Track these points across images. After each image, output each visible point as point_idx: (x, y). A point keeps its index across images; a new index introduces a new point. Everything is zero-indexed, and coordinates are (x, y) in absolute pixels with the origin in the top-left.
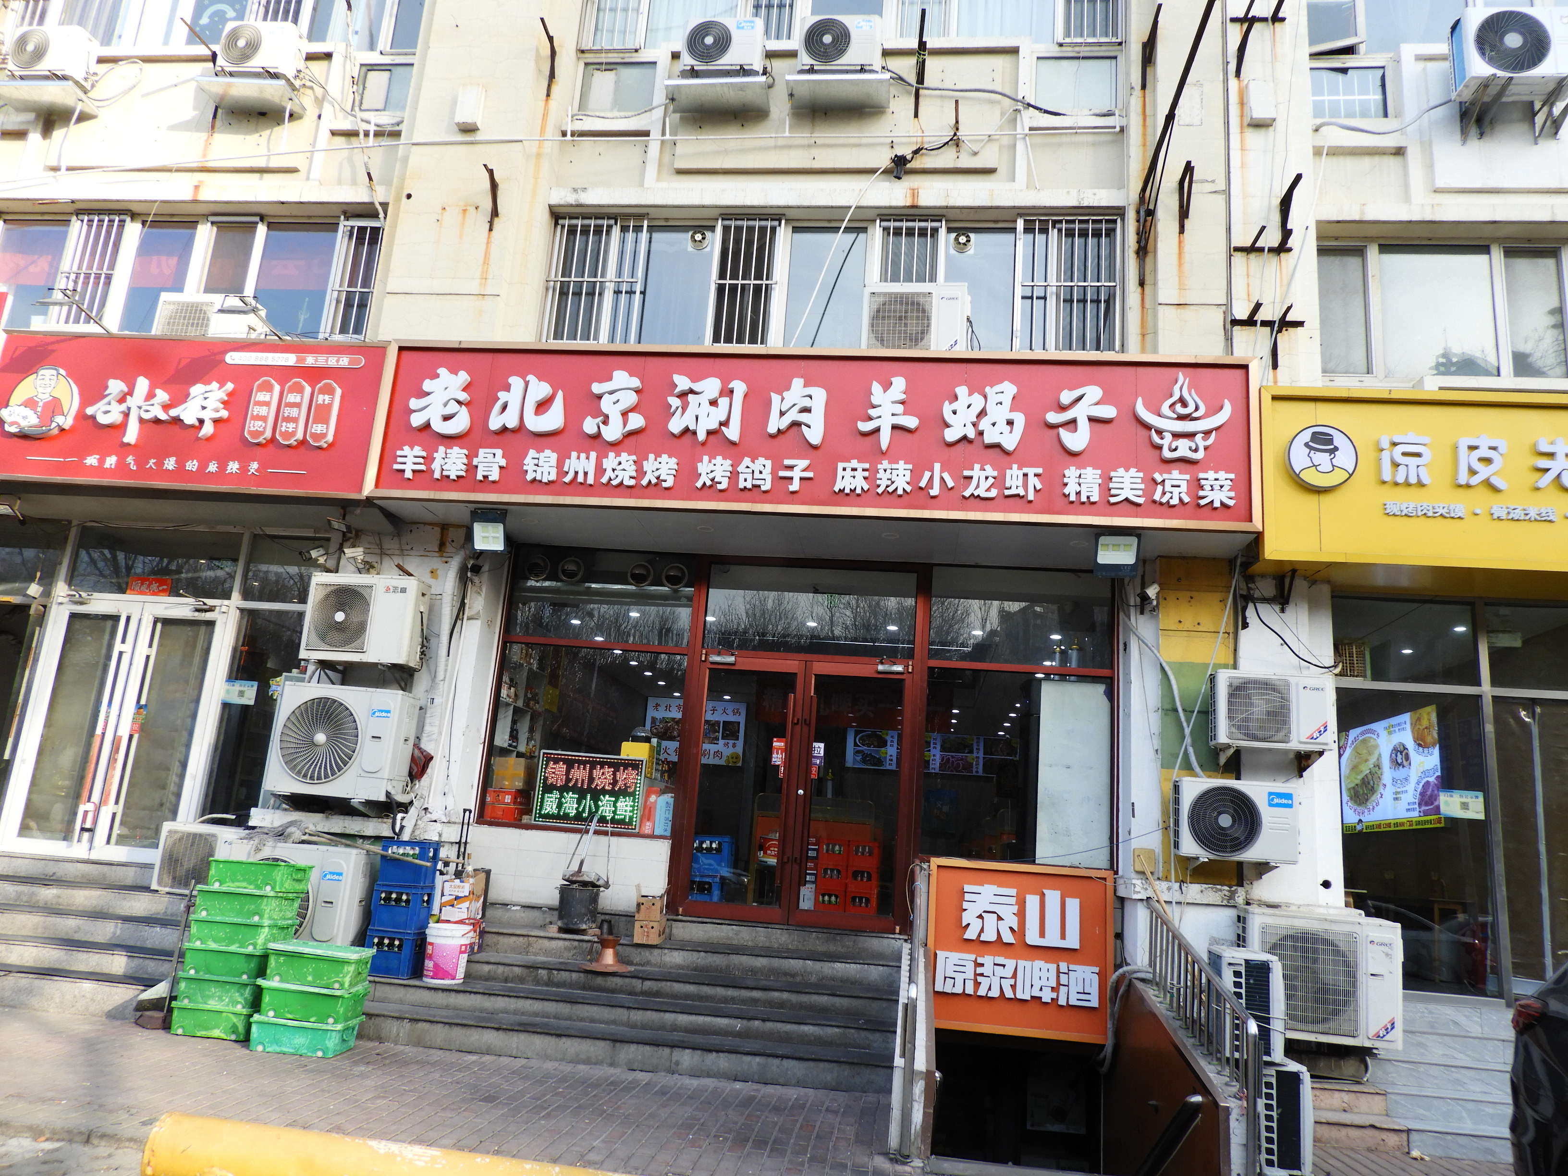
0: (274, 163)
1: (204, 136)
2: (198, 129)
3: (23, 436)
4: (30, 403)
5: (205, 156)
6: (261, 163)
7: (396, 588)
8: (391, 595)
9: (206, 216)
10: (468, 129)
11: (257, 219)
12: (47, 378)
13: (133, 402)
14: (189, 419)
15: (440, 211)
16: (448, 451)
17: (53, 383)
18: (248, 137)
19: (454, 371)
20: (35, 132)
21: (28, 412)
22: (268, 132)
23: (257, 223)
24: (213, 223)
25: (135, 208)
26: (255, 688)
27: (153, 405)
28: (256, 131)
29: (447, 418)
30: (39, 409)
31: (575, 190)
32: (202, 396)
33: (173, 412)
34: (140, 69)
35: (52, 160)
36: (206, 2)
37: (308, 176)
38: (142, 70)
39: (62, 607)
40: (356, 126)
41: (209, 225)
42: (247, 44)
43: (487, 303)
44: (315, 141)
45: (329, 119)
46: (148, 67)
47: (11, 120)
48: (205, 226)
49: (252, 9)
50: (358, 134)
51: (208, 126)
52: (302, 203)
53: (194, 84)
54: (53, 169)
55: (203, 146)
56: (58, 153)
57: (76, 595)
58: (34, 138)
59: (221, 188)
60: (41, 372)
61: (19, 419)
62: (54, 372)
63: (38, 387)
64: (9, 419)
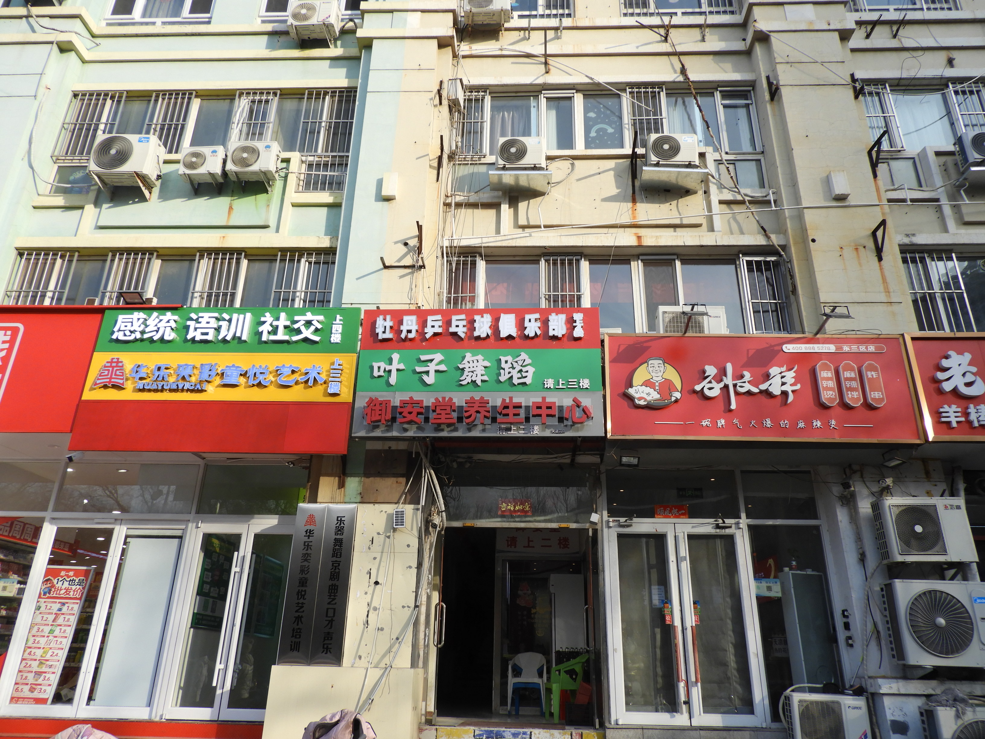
0: (685, 222)
1: (630, 205)
2: (624, 200)
3: (649, 407)
4: (648, 383)
5: (634, 217)
6: (678, 222)
7: (952, 506)
8: (950, 511)
9: (637, 257)
10: (841, 198)
11: (675, 257)
12: (656, 366)
13: (729, 380)
14: (776, 390)
15: (839, 250)
16: (978, 407)
17: (662, 369)
18: (661, 205)
19: (960, 353)
20: (505, 204)
21: (648, 390)
22: (676, 201)
23: (674, 260)
24: (641, 260)
25: (586, 251)
26: (779, 583)
27: (745, 382)
28: (666, 201)
29: (969, 384)
30: (657, 388)
31: (907, 235)
32: (780, 376)
33: (763, 387)
34: (571, 164)
35: (522, 221)
36: (591, 123)
37: (711, 229)
38: (573, 164)
39: (610, 530)
40: (739, 198)
41: (640, 261)
42: (670, 147)
43: (895, 308)
44: (710, 209)
45: (716, 195)
46: (576, 162)
47: (486, 197)
48: (636, 263)
49: (625, 128)
50: (742, 202)
51: (631, 198)
52: (717, 246)
53: (612, 173)
54: (523, 227)
55: (630, 212)
56: (526, 217)
57: (619, 521)
58: (505, 207)
59: (657, 237)
60: (650, 362)
61: (644, 396)
62: (661, 362)
63: (651, 372)
64: (637, 396)
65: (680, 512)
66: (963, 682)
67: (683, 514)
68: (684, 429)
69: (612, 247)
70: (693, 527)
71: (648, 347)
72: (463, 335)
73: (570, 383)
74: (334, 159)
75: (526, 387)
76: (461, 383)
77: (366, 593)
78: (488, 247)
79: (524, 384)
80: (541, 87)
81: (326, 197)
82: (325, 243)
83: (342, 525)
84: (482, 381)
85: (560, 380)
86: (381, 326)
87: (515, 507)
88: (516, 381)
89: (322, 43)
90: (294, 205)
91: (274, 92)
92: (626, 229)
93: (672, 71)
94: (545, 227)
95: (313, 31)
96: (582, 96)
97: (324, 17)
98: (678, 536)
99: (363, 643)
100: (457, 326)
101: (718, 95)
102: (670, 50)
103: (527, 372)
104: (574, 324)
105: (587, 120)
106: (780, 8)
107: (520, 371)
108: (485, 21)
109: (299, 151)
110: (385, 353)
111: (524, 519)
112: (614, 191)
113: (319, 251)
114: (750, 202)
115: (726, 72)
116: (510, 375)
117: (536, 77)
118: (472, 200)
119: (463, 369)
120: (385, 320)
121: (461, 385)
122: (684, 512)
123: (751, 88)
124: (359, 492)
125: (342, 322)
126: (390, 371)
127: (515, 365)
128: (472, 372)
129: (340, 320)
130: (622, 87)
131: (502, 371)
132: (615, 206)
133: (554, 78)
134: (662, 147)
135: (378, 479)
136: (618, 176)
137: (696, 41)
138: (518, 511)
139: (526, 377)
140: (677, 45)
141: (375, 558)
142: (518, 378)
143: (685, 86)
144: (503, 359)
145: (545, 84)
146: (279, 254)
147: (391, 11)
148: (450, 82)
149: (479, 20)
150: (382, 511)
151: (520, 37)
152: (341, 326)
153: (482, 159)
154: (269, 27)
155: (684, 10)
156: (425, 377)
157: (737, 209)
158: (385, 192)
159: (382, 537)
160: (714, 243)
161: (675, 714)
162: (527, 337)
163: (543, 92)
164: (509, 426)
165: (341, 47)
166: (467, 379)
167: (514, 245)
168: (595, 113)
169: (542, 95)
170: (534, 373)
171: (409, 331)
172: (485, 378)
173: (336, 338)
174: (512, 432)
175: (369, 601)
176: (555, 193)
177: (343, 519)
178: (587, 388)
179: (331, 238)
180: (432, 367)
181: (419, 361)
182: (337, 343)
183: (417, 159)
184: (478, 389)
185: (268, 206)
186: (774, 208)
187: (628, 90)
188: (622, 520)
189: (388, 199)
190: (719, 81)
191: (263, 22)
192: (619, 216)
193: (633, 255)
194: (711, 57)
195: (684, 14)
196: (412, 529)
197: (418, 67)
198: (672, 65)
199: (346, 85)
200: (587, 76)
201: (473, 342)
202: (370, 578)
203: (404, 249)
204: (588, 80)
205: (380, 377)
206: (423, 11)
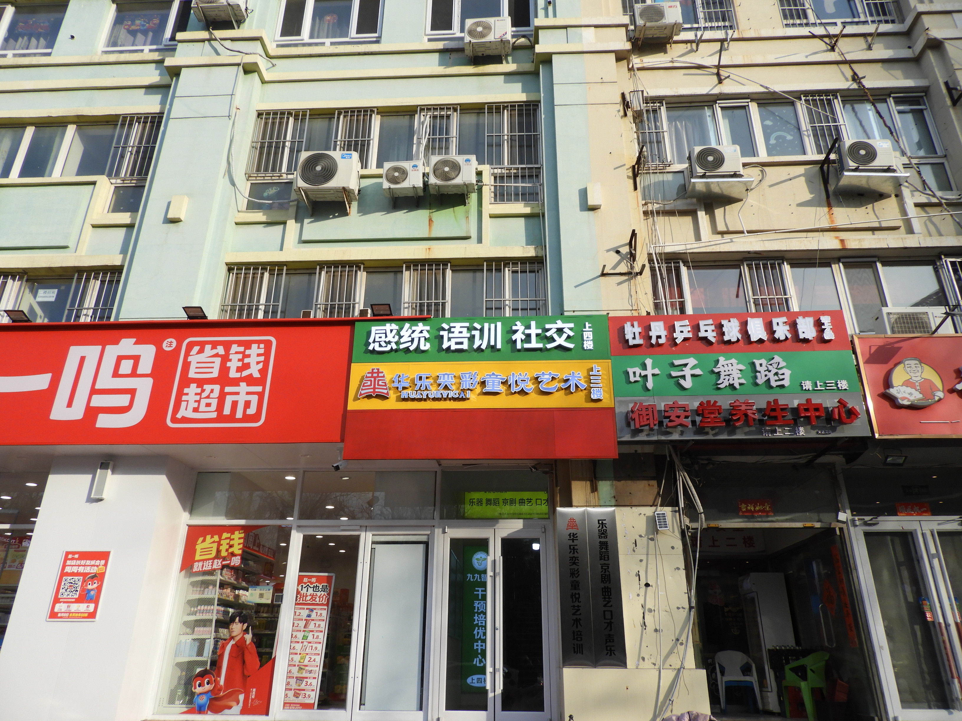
0: (884, 225)
1: (826, 209)
2: (820, 205)
3: (912, 407)
4: (908, 383)
5: (832, 222)
6: (876, 225)
9: (838, 260)
11: (876, 259)
12: (913, 366)
17: (920, 369)
18: (857, 209)
20: (701, 210)
22: (871, 205)
23: (875, 262)
24: (842, 263)
25: (787, 256)
28: (861, 205)
30: (918, 388)
34: (761, 171)
35: (721, 227)
36: (769, 131)
37: (910, 231)
38: (762, 171)
39: (857, 528)
40: (934, 200)
41: (841, 264)
42: (866, 153)
44: (904, 211)
46: (767, 169)
47: (681, 205)
48: (837, 265)
49: (805, 135)
50: (939, 205)
51: (826, 203)
52: (921, 248)
53: (803, 179)
54: (722, 233)
55: (828, 216)
56: (724, 223)
57: (864, 519)
58: (701, 214)
59: (860, 240)
60: (907, 362)
61: (908, 396)
62: (917, 362)
63: (909, 372)
64: (899, 396)
65: (922, 510)
67: (925, 512)
68: (951, 428)
69: (816, 250)
70: (939, 524)
71: (900, 348)
72: (713, 340)
73: (828, 385)
74: (523, 171)
75: (783, 389)
76: (719, 386)
77: (638, 595)
78: (692, 253)
79: (782, 386)
80: (716, 97)
81: (521, 208)
82: (530, 252)
83: (604, 528)
84: (741, 384)
85: (818, 382)
86: (630, 333)
87: (755, 508)
88: (773, 384)
89: (497, 59)
90: (492, 216)
91: (454, 107)
92: (825, 233)
93: (844, 79)
94: (749, 232)
95: (489, 49)
96: (756, 105)
97: (501, 34)
98: (925, 533)
99: (644, 645)
100: (706, 331)
101: (891, 101)
102: (839, 58)
103: (783, 374)
104: (823, 327)
105: (765, 128)
106: (948, 17)
107: (776, 374)
108: (656, 34)
109: (489, 164)
110: (639, 358)
111: (764, 519)
112: (808, 196)
113: (523, 261)
114: (948, 204)
115: (897, 79)
116: (767, 378)
117: (711, 88)
118: (667, 208)
119: (719, 373)
120: (633, 326)
121: (719, 389)
122: (925, 509)
123: (924, 94)
124: (613, 495)
125: (591, 329)
126: (646, 376)
127: (770, 368)
128: (729, 375)
129: (589, 327)
130: (798, 95)
131: (758, 374)
132: (811, 210)
133: (728, 88)
134: (859, 153)
135: (629, 482)
136: (809, 182)
137: (863, 50)
138: (759, 511)
139: (783, 379)
140: (846, 53)
141: (641, 561)
142: (776, 381)
143: (862, 93)
144: (757, 363)
145: (721, 94)
146: (485, 263)
147: (565, 27)
148: (632, 94)
149: (650, 34)
150: (641, 514)
151: (688, 50)
152: (591, 333)
153: (667, 168)
154: (440, 45)
155: (843, 20)
156: (682, 382)
157: (932, 211)
158: (591, 202)
159: (645, 539)
160: (917, 245)
161: (952, 710)
162: (778, 341)
163: (718, 102)
164: (773, 428)
165: (512, 63)
166: (724, 383)
167: (718, 250)
168: (770, 120)
169: (717, 105)
170: (791, 374)
171: (659, 337)
172: (743, 381)
173: (589, 345)
174: (778, 434)
175: (643, 603)
176: (752, 199)
177: (604, 522)
178: (846, 389)
179: (535, 248)
180: (687, 372)
181: (673, 365)
182: (590, 350)
183: (615, 169)
184: (735, 392)
185: (467, 217)
187: (803, 98)
188: (867, 518)
189: (593, 209)
190: (893, 88)
191: (430, 40)
192: (817, 220)
193: (833, 258)
194: (880, 65)
195: (843, 23)
196: (674, 532)
197: (601, 81)
198: (843, 73)
199: (524, 99)
200: (761, 86)
201: (723, 347)
202: (640, 580)
203: (617, 258)
204: (763, 90)
205: (636, 382)
206: (596, 26)
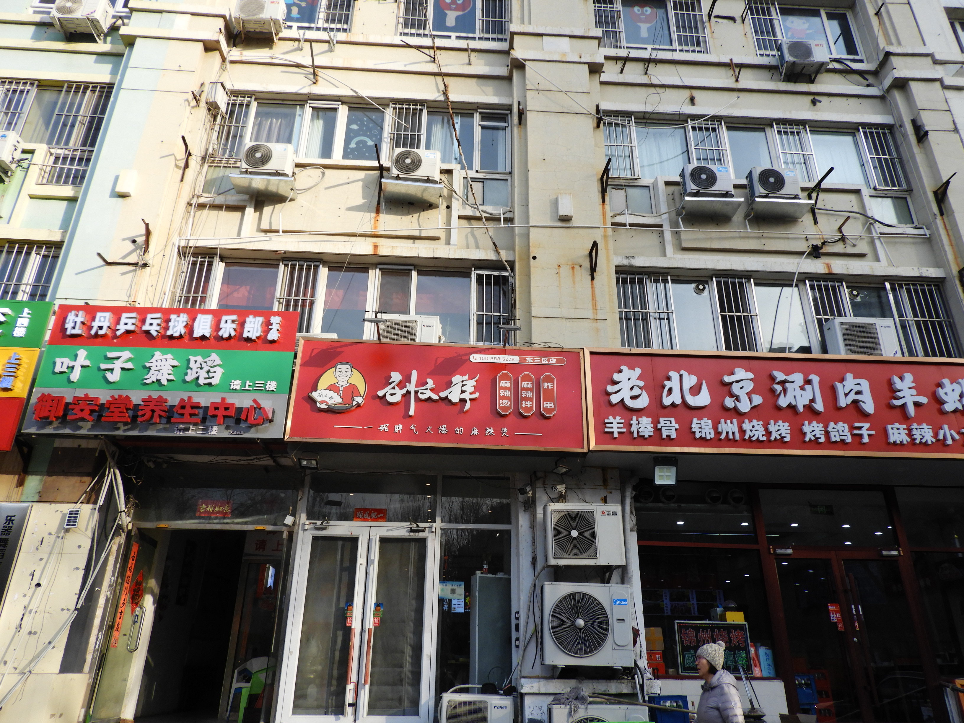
0: (424, 234)
1: (373, 215)
2: (369, 211)
3: (330, 410)
4: (333, 388)
5: (376, 227)
6: (416, 233)
7: (609, 512)
8: (606, 517)
9: (375, 265)
10: (566, 219)
11: (412, 268)
12: (344, 370)
13: (411, 387)
14: (455, 397)
15: (557, 267)
16: (640, 419)
17: (349, 374)
18: (403, 217)
19: (632, 368)
20: (250, 207)
21: (331, 394)
22: (418, 214)
23: (412, 270)
24: (380, 269)
25: (326, 258)
26: (463, 586)
27: (427, 389)
28: (408, 213)
29: (634, 398)
30: (341, 392)
31: (627, 257)
32: (461, 384)
33: (443, 394)
34: (322, 172)
35: (265, 225)
36: (352, 135)
37: (448, 243)
38: (323, 173)
39: (306, 532)
40: (478, 214)
41: (378, 270)
42: (412, 162)
43: (600, 324)
44: (449, 222)
45: (457, 209)
46: (327, 171)
47: (233, 199)
48: (374, 271)
49: (385, 141)
50: (479, 219)
51: (375, 209)
52: (449, 259)
53: (361, 183)
54: (266, 231)
55: (373, 221)
56: (269, 221)
57: (316, 523)
58: (250, 211)
59: (393, 247)
60: (339, 367)
61: (327, 399)
62: (349, 367)
63: (337, 377)
64: (319, 399)
65: (379, 516)
66: (600, 681)
68: (362, 433)
69: (348, 255)
70: (388, 530)
71: (342, 352)
72: (154, 334)
73: (257, 385)
74: (83, 153)
75: (212, 387)
76: (145, 381)
77: (25, 596)
78: (225, 249)
79: (210, 384)
80: (306, 97)
81: (67, 191)
82: (56, 237)
83: (11, 525)
84: (168, 380)
85: (248, 382)
86: (71, 321)
87: (214, 509)
88: (201, 381)
89: (89, 38)
90: (32, 197)
91: (32, 82)
92: (367, 238)
93: (436, 90)
94: (284, 232)
95: (78, 25)
96: (347, 108)
97: (89, 12)
98: (372, 539)
99: (12, 648)
100: (151, 324)
101: (477, 116)
102: (436, 70)
103: (215, 372)
104: (270, 327)
105: (349, 131)
106: (539, 38)
107: (208, 372)
108: (257, 28)
109: (47, 144)
110: (70, 348)
111: (222, 521)
112: (359, 200)
113: (50, 245)
114: (487, 219)
115: (486, 95)
116: (197, 375)
117: (301, 87)
118: (217, 202)
119: (150, 368)
120: (77, 315)
121: (146, 384)
122: (382, 515)
123: (509, 112)
124: (38, 491)
125: (29, 316)
126: (73, 367)
127: (204, 365)
128: (159, 371)
129: (28, 314)
130: (385, 102)
131: (189, 371)
132: (359, 215)
133: (320, 89)
134: (404, 161)
135: (61, 478)
136: (366, 187)
137: (463, 64)
138: (218, 512)
139: (213, 377)
140: (443, 66)
141: (41, 559)
142: (205, 379)
143: (445, 105)
144: (193, 359)
145: (309, 94)
146: (7, 245)
147: (160, 12)
148: (211, 85)
149: (251, 27)
150: (57, 511)
151: (294, 48)
152: (28, 320)
153: (238, 163)
154: (37, 18)
155: (458, 34)
156: (108, 375)
157: (476, 224)
158: (121, 189)
159: (53, 538)
160: (446, 256)
161: (341, 716)
162: (222, 338)
163: (309, 101)
164: (187, 426)
165: (111, 43)
166: (152, 377)
167: (251, 248)
168: (358, 125)
169: (308, 104)
170: (223, 373)
171: (101, 328)
172: (171, 377)
173: (20, 331)
174: (190, 432)
175: (27, 604)
176: (301, 199)
177: (13, 518)
178: (273, 391)
179: (63, 232)
180: (118, 365)
181: (106, 358)
182: (21, 337)
183: (161, 158)
184: (162, 388)
185: (3, 196)
186: (502, 225)
187: (391, 105)
188: (319, 522)
189: (123, 196)
190: (478, 103)
191: (35, 12)
192: (360, 226)
193: (372, 264)
194: (475, 80)
195: (457, 37)
196: (86, 530)
197: (178, 68)
198: (437, 85)
199: (107, 81)
200: (351, 89)
201: (166, 342)
202: (32, 580)
203: (132, 246)
204: (352, 94)
205: (62, 373)
206: (193, 14)
